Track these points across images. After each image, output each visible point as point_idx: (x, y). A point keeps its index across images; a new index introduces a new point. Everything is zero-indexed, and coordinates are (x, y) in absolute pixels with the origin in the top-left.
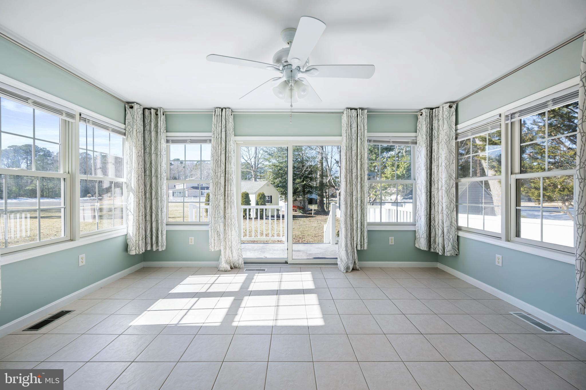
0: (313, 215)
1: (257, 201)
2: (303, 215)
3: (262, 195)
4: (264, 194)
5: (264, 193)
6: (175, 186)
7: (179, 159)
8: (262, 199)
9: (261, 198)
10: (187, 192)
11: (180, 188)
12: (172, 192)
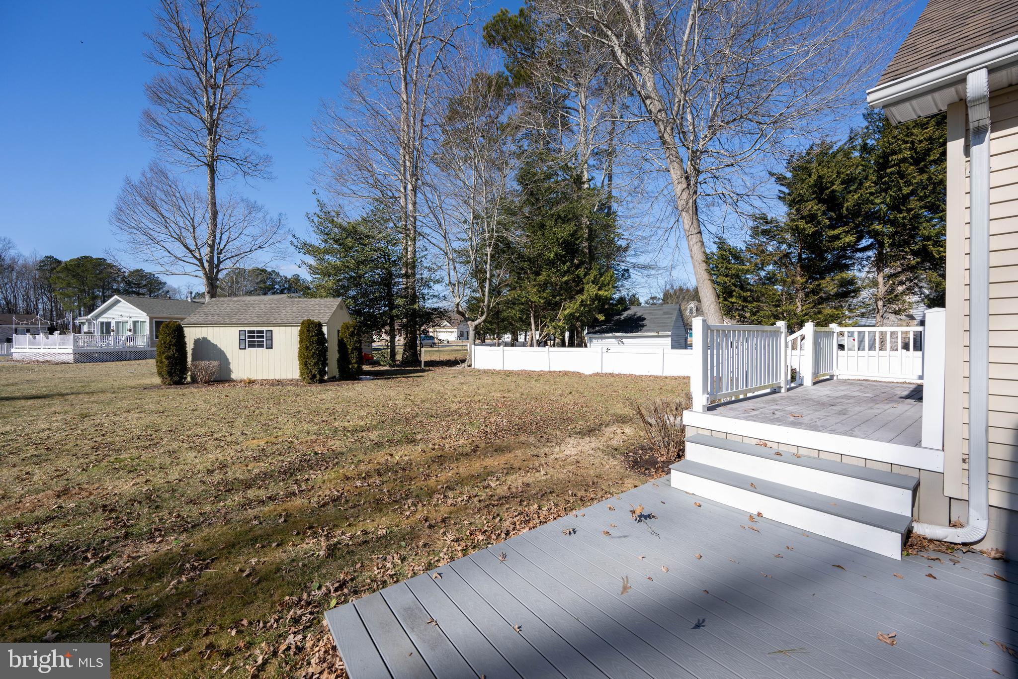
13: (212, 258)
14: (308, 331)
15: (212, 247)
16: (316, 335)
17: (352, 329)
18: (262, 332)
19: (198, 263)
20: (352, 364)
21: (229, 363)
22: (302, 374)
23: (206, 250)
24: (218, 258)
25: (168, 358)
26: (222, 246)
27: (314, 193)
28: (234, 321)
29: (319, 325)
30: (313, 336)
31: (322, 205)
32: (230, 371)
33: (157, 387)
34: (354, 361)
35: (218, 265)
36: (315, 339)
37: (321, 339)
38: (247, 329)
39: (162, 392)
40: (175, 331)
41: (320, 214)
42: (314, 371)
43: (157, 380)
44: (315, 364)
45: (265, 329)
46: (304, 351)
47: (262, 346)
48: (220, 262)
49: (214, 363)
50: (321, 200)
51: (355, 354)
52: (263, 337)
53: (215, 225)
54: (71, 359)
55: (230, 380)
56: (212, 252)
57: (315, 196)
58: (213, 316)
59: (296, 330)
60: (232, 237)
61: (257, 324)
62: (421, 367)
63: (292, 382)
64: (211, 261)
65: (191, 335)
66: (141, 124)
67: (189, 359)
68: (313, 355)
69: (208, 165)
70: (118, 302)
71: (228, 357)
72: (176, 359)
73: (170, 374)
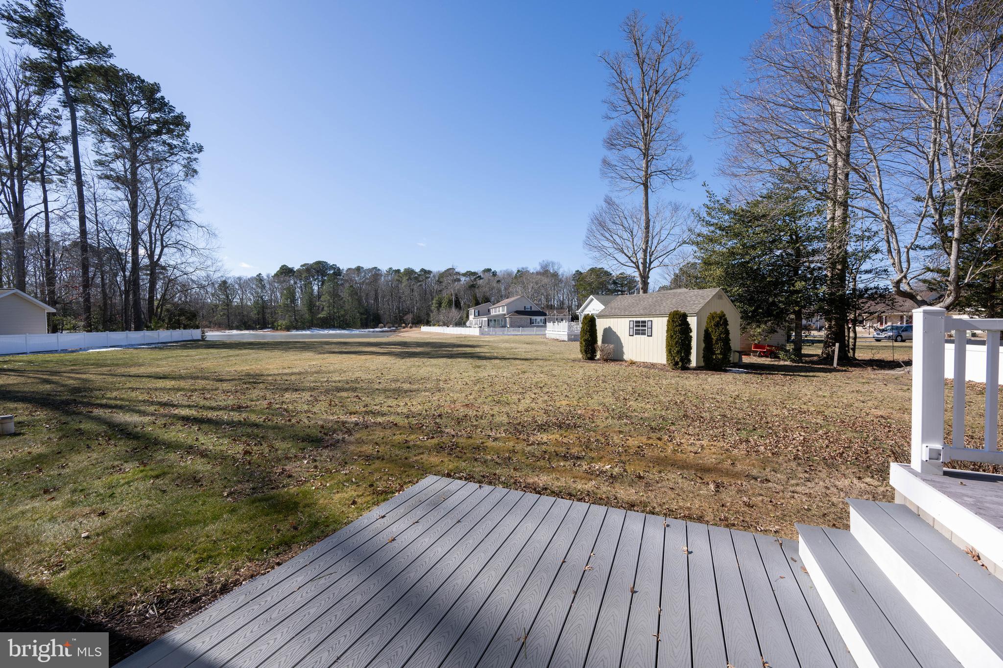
0: (835, 365)
1: (706, 331)
2: (794, 364)
3: (720, 318)
4: (724, 315)
5: (725, 313)
6: (489, 311)
7: (490, 270)
8: (721, 325)
9: (717, 325)
10: (508, 319)
11: (501, 312)
12: (486, 319)
13: (645, 260)
14: (673, 321)
15: (645, 251)
16: (680, 325)
17: (718, 319)
18: (645, 322)
19: (634, 265)
20: (716, 354)
21: (622, 347)
22: (668, 361)
23: (640, 255)
24: (650, 259)
25: (585, 340)
26: (653, 250)
27: (704, 185)
28: (627, 313)
29: (684, 316)
30: (677, 326)
31: (710, 195)
32: (622, 353)
33: (579, 361)
34: (719, 352)
35: (650, 265)
36: (677, 328)
37: (685, 329)
38: (635, 319)
39: (581, 364)
40: (589, 321)
41: (709, 203)
42: (676, 358)
43: (580, 356)
44: (678, 352)
45: (646, 319)
46: (669, 339)
47: (644, 334)
48: (651, 263)
49: (612, 346)
50: (710, 190)
51: (720, 344)
52: (645, 326)
53: (648, 232)
54: (566, 338)
55: (622, 360)
56: (645, 256)
57: (705, 188)
58: (615, 309)
59: (665, 320)
60: (662, 238)
61: (641, 315)
62: (832, 365)
63: (662, 368)
64: (644, 263)
65: (601, 325)
66: (601, 170)
67: (599, 342)
68: (676, 344)
69: (643, 184)
70: (592, 300)
71: (623, 342)
72: (589, 341)
73: (586, 352)
